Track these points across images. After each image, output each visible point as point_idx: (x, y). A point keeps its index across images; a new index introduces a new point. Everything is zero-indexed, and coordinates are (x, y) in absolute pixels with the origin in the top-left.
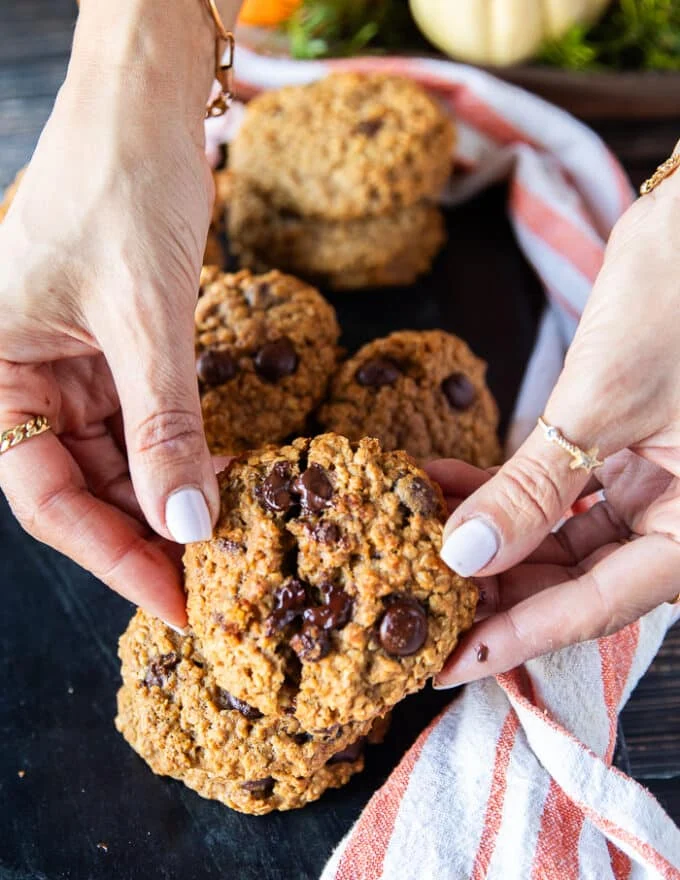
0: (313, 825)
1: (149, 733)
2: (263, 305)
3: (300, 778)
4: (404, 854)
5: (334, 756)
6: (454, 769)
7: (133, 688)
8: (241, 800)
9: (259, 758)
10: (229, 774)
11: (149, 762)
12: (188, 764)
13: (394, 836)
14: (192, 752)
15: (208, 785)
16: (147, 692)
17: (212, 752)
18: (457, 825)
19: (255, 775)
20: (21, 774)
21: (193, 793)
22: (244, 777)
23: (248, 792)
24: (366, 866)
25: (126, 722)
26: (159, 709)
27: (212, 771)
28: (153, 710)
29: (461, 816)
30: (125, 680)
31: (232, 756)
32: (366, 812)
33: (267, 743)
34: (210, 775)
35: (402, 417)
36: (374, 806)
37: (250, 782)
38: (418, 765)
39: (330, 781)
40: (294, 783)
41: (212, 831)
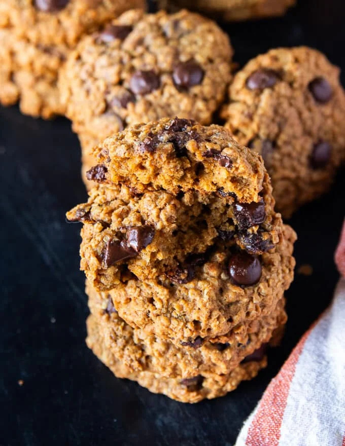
0: (233, 408)
1: (111, 347)
2: (177, 36)
3: (222, 375)
4: (295, 422)
5: (246, 358)
6: (327, 360)
7: (98, 316)
8: (179, 393)
9: (192, 362)
10: (171, 374)
11: (112, 369)
12: (140, 368)
13: (287, 410)
14: (143, 359)
15: (155, 383)
16: (109, 318)
17: (158, 359)
18: (332, 399)
19: (189, 373)
20: (21, 383)
21: (145, 390)
22: (181, 376)
23: (184, 387)
24: (268, 432)
25: (94, 341)
26: (118, 329)
27: (158, 373)
28: (113, 330)
29: (335, 392)
30: (92, 311)
31: (172, 361)
32: (266, 394)
33: (197, 351)
34: (157, 375)
35: (281, 111)
36: (272, 389)
37: (186, 380)
38: (301, 358)
39: (243, 376)
40: (218, 378)
41: (160, 416)
